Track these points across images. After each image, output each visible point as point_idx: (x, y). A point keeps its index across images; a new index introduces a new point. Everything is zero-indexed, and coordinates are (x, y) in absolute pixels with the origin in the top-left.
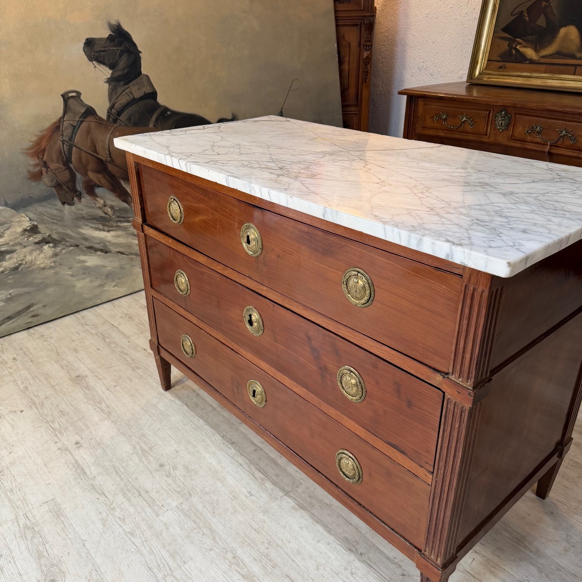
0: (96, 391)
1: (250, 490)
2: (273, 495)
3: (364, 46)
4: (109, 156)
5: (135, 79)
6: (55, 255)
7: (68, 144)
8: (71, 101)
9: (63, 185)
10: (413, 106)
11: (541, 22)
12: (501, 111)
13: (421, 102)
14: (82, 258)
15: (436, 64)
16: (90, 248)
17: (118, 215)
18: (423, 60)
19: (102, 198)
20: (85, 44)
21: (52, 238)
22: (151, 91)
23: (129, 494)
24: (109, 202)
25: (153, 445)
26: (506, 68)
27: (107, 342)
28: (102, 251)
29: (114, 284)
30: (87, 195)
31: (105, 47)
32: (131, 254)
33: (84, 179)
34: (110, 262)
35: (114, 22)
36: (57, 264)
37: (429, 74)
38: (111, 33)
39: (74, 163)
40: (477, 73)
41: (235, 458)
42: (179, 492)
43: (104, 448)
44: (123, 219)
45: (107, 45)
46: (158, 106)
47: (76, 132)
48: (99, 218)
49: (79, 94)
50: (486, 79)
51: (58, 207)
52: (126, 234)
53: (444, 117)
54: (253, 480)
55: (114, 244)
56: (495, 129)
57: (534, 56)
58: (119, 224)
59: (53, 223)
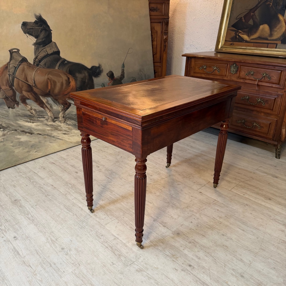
0: (26, 208)
1: (113, 261)
2: (126, 264)
3: (164, 33)
4: (34, 83)
5: (48, 44)
6: (4, 135)
7: (12, 76)
8: (14, 54)
9: (9, 98)
10: (189, 62)
11: (251, 22)
12: (233, 64)
13: (193, 60)
14: (18, 137)
15: (199, 43)
16: (23, 131)
17: (38, 114)
18: (192, 41)
19: (30, 105)
20: (22, 24)
21: (2, 126)
22: (57, 50)
23: (44, 266)
24: (33, 108)
25: (58, 237)
26: (234, 44)
27: (31, 181)
28: (29, 133)
29: (35, 151)
30: (22, 103)
31: (33, 27)
32: (45, 135)
33: (20, 95)
34: (34, 139)
35: (38, 14)
36: (5, 140)
37: (195, 48)
38: (36, 20)
39: (15, 86)
40: (220, 47)
41: (103, 244)
42: (73, 264)
43: (30, 240)
44: (41, 116)
45: (34, 26)
46: (60, 58)
47: (17, 70)
48: (28, 116)
49: (18, 50)
50: (224, 50)
51: (6, 110)
52: (42, 124)
53: (205, 67)
54: (114, 256)
55: (36, 130)
56: (230, 73)
57: (247, 39)
58: (39, 119)
59: (3, 118)
